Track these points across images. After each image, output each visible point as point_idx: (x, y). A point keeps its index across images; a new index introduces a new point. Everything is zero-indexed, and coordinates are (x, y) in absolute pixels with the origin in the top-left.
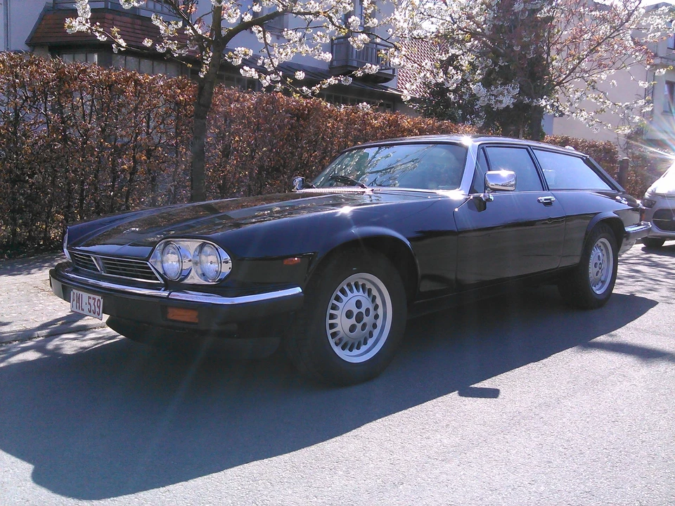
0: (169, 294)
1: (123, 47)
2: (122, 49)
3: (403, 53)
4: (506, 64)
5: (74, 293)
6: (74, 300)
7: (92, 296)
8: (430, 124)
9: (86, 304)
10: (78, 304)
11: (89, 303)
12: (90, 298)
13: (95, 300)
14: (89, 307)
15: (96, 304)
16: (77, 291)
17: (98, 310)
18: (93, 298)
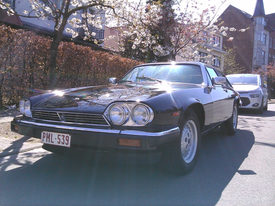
0: (120, 132)
1: (13, 13)
2: (12, 14)
3: (137, 29)
4: (163, 38)
5: (44, 133)
6: (44, 137)
7: (61, 134)
8: (130, 61)
9: (56, 139)
10: (48, 139)
11: (59, 139)
12: (60, 135)
13: (64, 136)
14: (59, 140)
15: (65, 139)
16: (47, 132)
17: (67, 142)
18: (62, 136)
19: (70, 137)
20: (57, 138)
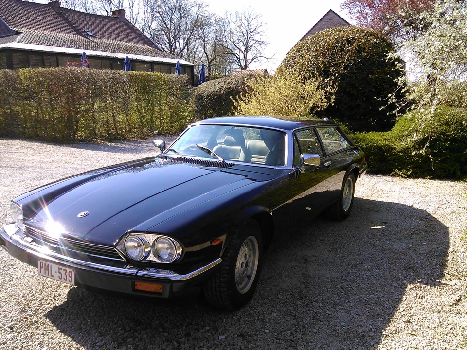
0: (137, 272)
5: (41, 263)
6: (42, 268)
7: (63, 268)
9: (56, 272)
10: (47, 272)
11: (60, 273)
12: (61, 269)
13: (66, 271)
14: (60, 275)
15: (67, 274)
16: (45, 262)
17: (70, 279)
18: (64, 270)
19: (73, 273)
20: (58, 272)
